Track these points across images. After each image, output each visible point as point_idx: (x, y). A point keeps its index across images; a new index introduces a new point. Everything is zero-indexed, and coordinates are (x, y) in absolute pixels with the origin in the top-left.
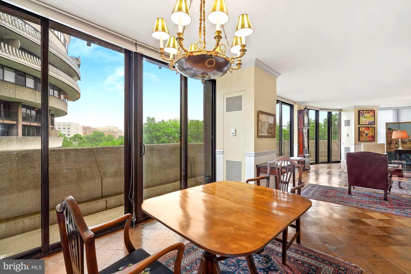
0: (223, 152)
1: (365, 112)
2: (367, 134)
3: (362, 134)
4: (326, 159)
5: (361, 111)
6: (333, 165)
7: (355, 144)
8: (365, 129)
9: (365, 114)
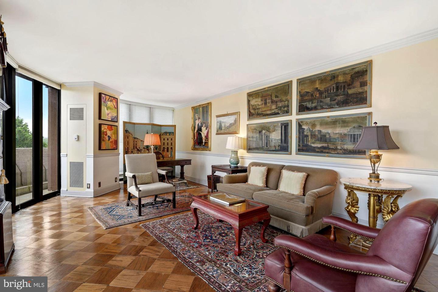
1: (107, 97)
3: (104, 138)
5: (103, 95)
7: (95, 156)
8: (108, 128)
9: (108, 102)
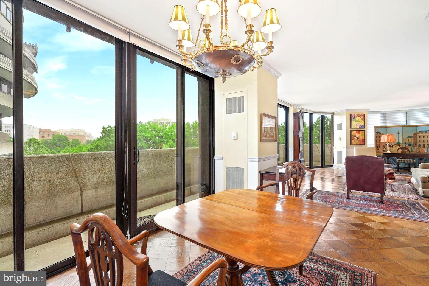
0: (223, 157)
1: (356, 115)
2: (358, 138)
3: (353, 138)
4: (319, 164)
5: (353, 115)
6: (326, 170)
7: (347, 148)
8: (356, 133)
9: (356, 118)
